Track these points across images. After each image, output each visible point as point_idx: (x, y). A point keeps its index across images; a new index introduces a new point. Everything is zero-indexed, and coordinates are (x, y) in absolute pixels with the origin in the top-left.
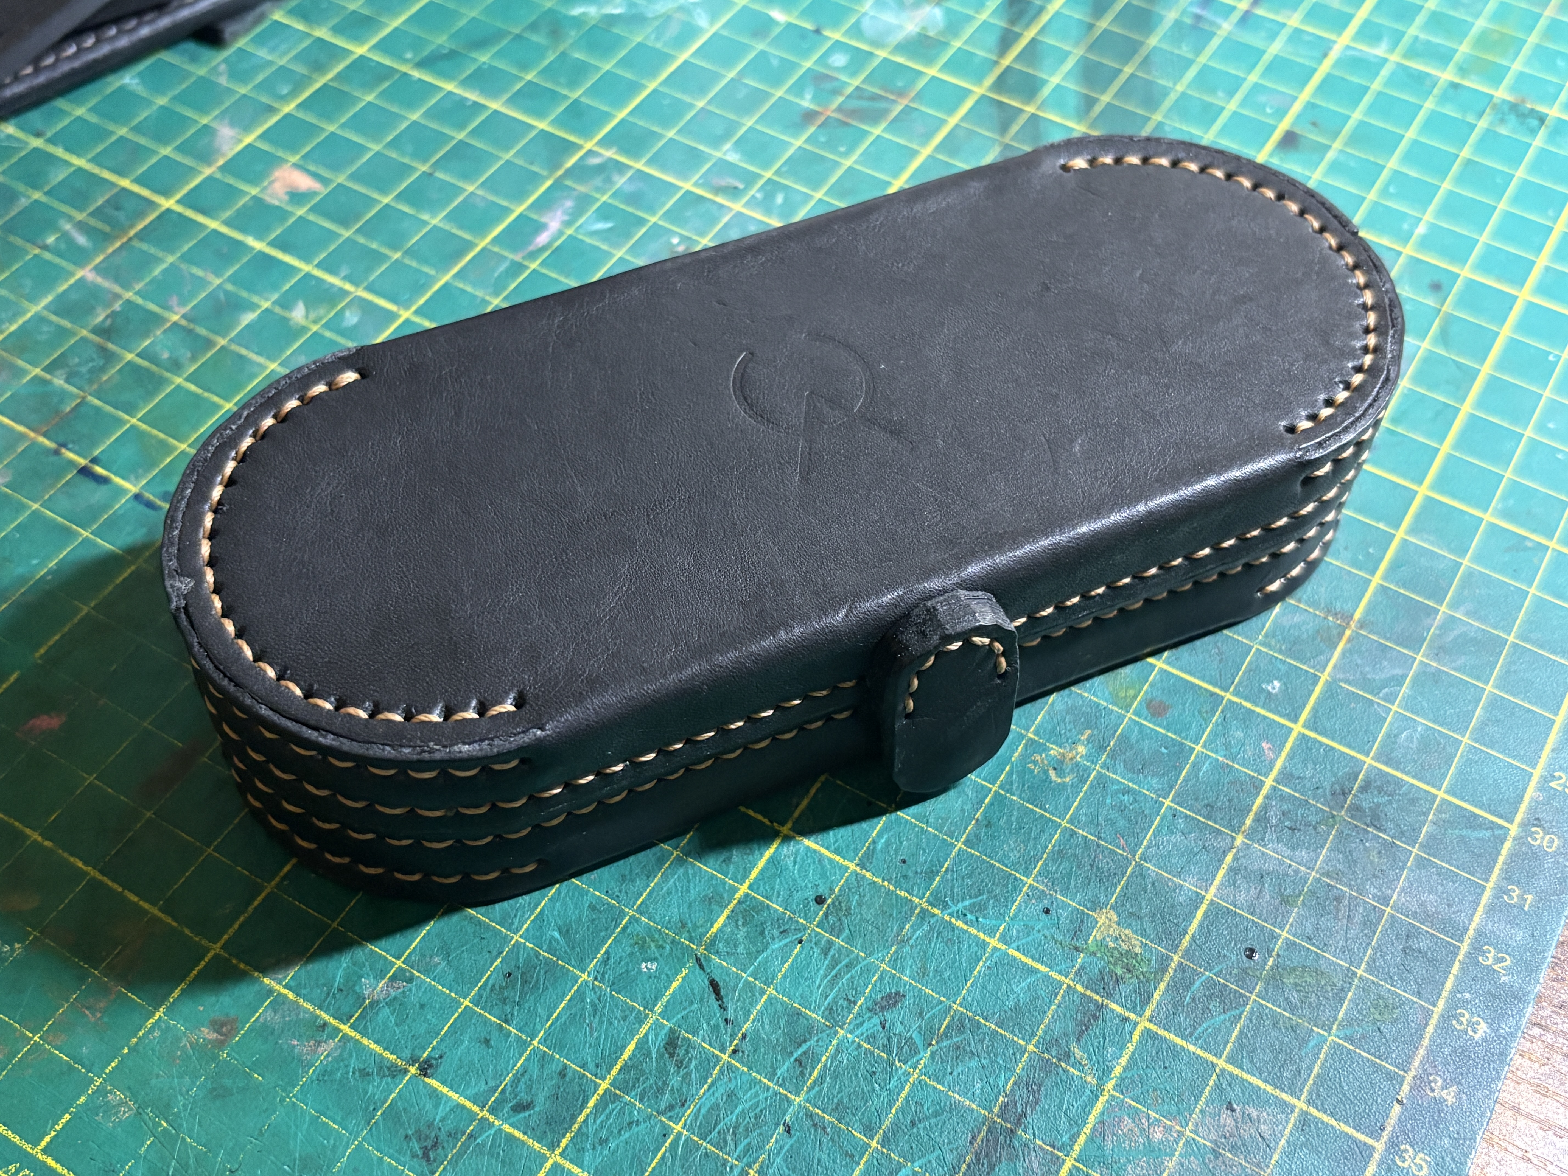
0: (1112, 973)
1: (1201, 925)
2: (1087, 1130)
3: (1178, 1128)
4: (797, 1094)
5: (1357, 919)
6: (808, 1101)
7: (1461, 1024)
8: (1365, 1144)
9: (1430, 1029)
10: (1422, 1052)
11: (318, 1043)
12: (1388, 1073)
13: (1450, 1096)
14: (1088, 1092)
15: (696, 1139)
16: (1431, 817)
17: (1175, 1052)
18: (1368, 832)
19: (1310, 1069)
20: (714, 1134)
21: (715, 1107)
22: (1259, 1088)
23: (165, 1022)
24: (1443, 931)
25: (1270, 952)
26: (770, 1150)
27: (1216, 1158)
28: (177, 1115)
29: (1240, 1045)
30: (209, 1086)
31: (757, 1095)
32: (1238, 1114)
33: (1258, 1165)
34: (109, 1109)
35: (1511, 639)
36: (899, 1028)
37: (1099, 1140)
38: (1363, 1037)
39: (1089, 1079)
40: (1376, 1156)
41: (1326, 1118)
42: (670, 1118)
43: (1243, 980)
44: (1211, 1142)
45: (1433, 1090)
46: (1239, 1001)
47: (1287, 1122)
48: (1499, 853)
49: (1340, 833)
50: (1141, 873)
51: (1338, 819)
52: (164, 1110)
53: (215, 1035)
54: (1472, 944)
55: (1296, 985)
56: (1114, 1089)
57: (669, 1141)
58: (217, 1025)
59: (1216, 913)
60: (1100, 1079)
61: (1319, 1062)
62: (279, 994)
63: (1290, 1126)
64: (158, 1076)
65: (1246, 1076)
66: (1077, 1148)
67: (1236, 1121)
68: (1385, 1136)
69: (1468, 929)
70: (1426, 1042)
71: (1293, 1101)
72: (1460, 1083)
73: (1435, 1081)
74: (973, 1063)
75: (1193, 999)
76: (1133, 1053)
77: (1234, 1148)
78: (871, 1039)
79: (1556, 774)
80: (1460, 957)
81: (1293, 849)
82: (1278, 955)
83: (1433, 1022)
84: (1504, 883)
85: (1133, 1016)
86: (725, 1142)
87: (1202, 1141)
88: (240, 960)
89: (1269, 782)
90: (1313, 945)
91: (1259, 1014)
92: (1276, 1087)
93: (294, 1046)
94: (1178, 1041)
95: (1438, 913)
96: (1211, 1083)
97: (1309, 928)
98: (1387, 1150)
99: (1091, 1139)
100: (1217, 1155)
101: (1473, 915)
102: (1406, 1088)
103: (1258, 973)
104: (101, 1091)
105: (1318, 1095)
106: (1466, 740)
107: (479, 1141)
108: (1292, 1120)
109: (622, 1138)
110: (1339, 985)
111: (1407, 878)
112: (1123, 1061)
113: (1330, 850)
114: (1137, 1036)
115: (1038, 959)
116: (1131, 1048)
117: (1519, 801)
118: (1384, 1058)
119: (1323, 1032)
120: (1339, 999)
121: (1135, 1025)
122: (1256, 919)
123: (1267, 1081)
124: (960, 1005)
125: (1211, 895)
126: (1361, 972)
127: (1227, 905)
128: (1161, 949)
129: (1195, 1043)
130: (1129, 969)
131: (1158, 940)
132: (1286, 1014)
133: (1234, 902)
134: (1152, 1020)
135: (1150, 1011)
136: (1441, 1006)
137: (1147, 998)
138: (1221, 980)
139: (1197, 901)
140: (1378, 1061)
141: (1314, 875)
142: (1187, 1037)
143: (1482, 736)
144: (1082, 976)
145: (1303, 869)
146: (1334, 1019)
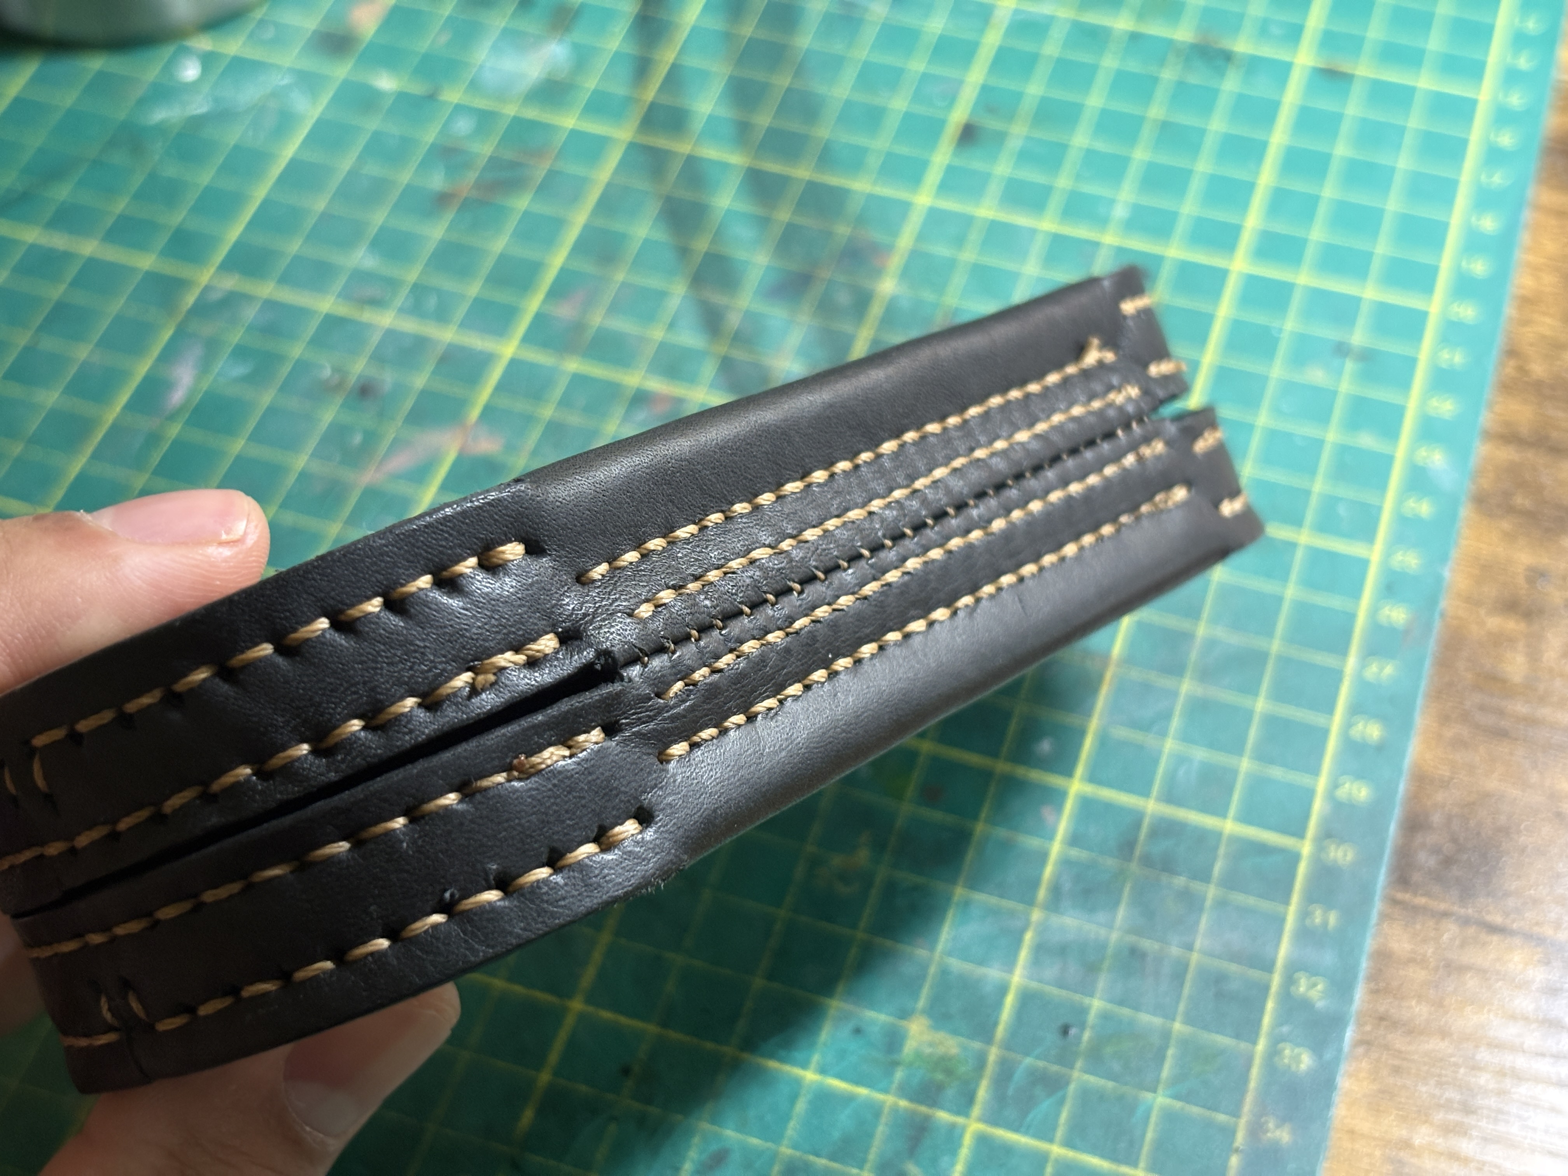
0: (932, 1080)
1: (1012, 1011)
5: (1165, 971)
7: (1284, 1058)
9: (1255, 1071)
10: (1250, 1096)
13: (1283, 1135)
16: (1221, 851)
17: (1008, 1147)
18: (1161, 880)
19: (1144, 1136)
22: (1096, 1166)
24: (1252, 966)
25: (1084, 1025)
29: (1071, 1127)
38: (1190, 1091)
43: (1064, 1058)
45: (1266, 1132)
46: (1062, 1081)
48: (1295, 876)
49: (1134, 886)
51: (1129, 873)
54: (1283, 974)
55: (1116, 1052)
61: (1151, 1128)
65: (1082, 1157)
69: (1276, 959)
70: (1253, 1084)
72: (1292, 1119)
73: (1267, 1122)
75: (1017, 1089)
76: (968, 1159)
79: (1341, 781)
80: (1273, 991)
81: (1091, 912)
82: (1093, 1025)
83: (1257, 1062)
84: (1305, 904)
85: (960, 1120)
89: (1056, 849)
92: (1113, 1162)
94: (1010, 1136)
95: (1244, 949)
96: (1049, 1171)
97: (1119, 991)
101: (1278, 946)
102: (1240, 1134)
103: (1076, 1049)
105: (1156, 1160)
110: (1157, 1046)
111: (1208, 920)
112: (961, 1166)
113: (1127, 905)
114: (968, 1140)
115: (858, 1082)
116: (965, 1152)
117: (1306, 816)
118: (1215, 1108)
119: (1149, 1096)
120: (1160, 1058)
121: (964, 1128)
122: (1064, 993)
123: (1103, 1156)
124: (788, 1147)
125: (1018, 978)
126: (1178, 1026)
127: (1034, 985)
128: (976, 1045)
129: (1026, 1133)
130: (949, 1072)
131: (972, 1036)
132: (1110, 1084)
133: (1040, 981)
134: (980, 1120)
135: (976, 1111)
136: (1261, 1046)
137: (970, 1099)
138: (1041, 1064)
139: (1003, 990)
140: (1207, 1113)
141: (1114, 936)
142: (1016, 1130)
143: (1261, 756)
144: (904, 1091)
145: (1103, 932)
146: (1157, 1081)
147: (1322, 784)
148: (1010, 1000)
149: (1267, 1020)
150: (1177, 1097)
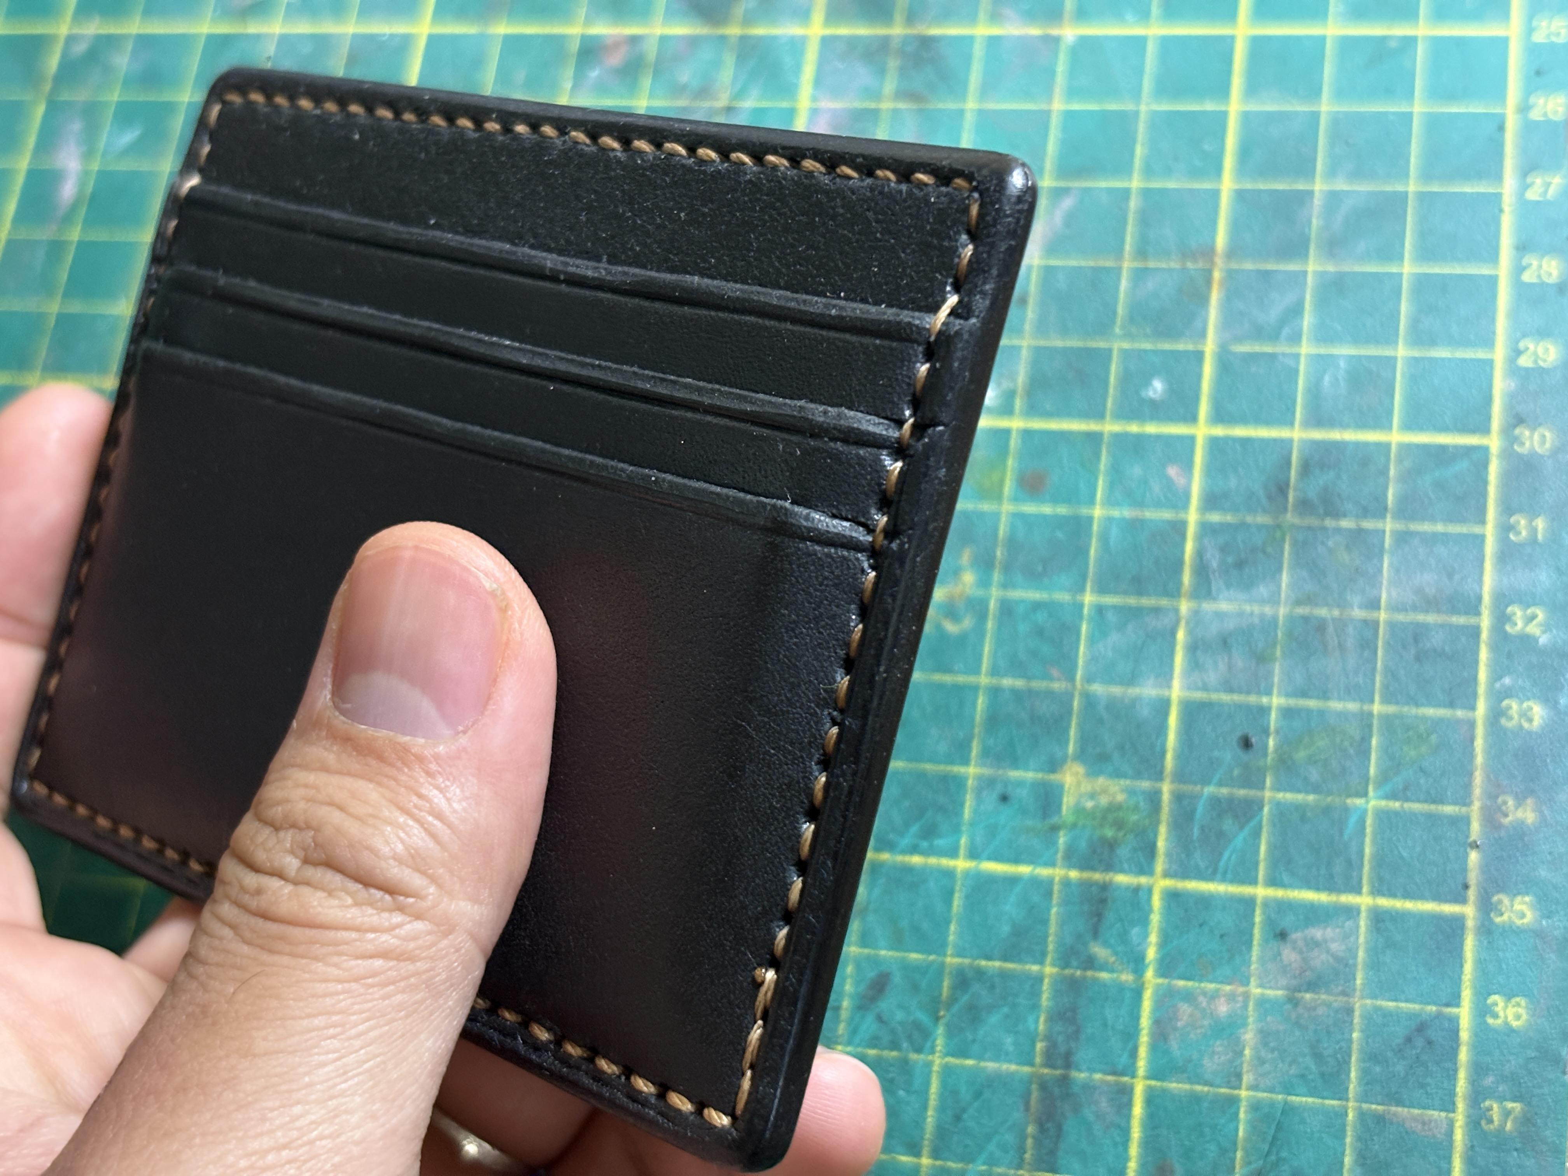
0: (1102, 839)
1: (1178, 734)
2: (1144, 1039)
3: (1241, 989)
7: (1510, 718)
8: (1452, 914)
9: (1479, 741)
10: (1479, 774)
12: (1449, 816)
13: (1527, 815)
14: (1129, 993)
16: (1392, 472)
17: (1205, 901)
18: (1326, 527)
19: (1361, 854)
22: (1313, 901)
24: (1455, 611)
25: (1266, 731)
27: (1296, 1006)
29: (1274, 861)
33: (1344, 993)
35: (1412, 187)
36: (899, 1016)
37: (1162, 1044)
38: (1406, 786)
39: (1124, 978)
40: (1470, 923)
41: (1398, 904)
43: (1249, 779)
44: (1282, 989)
45: (1506, 815)
46: (1253, 807)
47: (1358, 929)
48: (1486, 483)
49: (1295, 543)
50: (1090, 701)
51: (1286, 527)
54: (1492, 613)
55: (1309, 757)
56: (1156, 977)
59: (1189, 710)
60: (1135, 971)
61: (1368, 841)
63: (1363, 931)
65: (1293, 894)
66: (1141, 1063)
68: (1472, 894)
69: (1481, 596)
70: (1479, 759)
71: (1356, 900)
72: (1533, 793)
73: (1505, 803)
74: (994, 1018)
75: (1202, 830)
76: (1161, 924)
77: (1312, 986)
79: (1521, 345)
80: (1484, 635)
81: (1248, 589)
82: (1277, 730)
83: (1480, 731)
84: (1504, 519)
85: (1144, 880)
87: (1272, 993)
89: (1193, 517)
90: (1311, 698)
91: (1282, 812)
92: (1331, 892)
94: (1204, 886)
95: (1440, 592)
96: (1258, 920)
97: (1299, 680)
98: (1479, 910)
99: (1152, 1046)
100: (1295, 1002)
101: (1481, 576)
102: (1475, 825)
103: (1263, 763)
105: (1382, 880)
106: (1402, 351)
108: (1363, 924)
110: (1358, 736)
111: (1391, 564)
112: (1153, 938)
113: (1291, 571)
114: (1156, 902)
115: (1016, 861)
116: (1155, 919)
117: (1488, 400)
118: (1438, 800)
119: (1359, 802)
120: (1364, 753)
121: (1150, 890)
122: (1236, 697)
123: (1318, 889)
124: (952, 956)
125: (1177, 691)
126: (1377, 708)
127: (1199, 695)
128: (1145, 785)
129: (1223, 880)
130: (1119, 825)
131: (1138, 775)
132: (1311, 798)
133: (1205, 688)
134: (1167, 875)
135: (1160, 865)
136: (1482, 708)
137: (1151, 851)
138: (1224, 791)
139: (1163, 706)
140: (1433, 807)
141: (1282, 611)
142: (1210, 878)
143: (1418, 337)
144: (1071, 858)
145: (1268, 610)
146: (1366, 780)
147: (1499, 354)
148: (1173, 720)
149: (1483, 675)
150: (1393, 796)
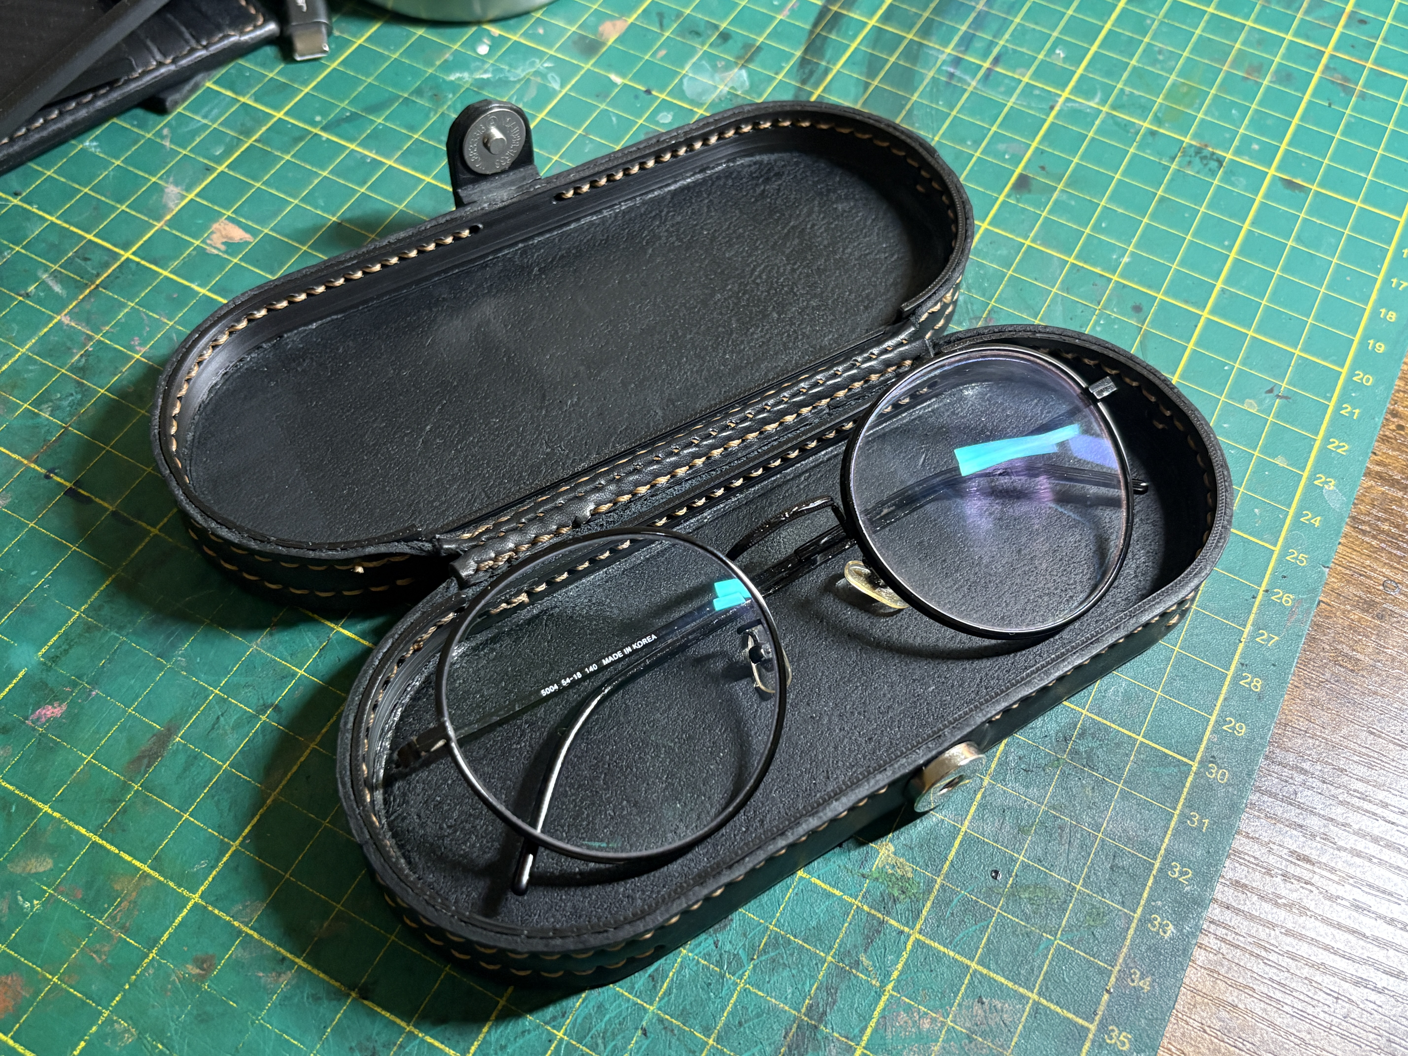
0: (890, 895)
1: (957, 853)
2: (873, 1023)
3: (941, 1019)
4: (651, 1004)
5: (1076, 843)
6: (659, 1009)
7: (1154, 926)
8: (1082, 1026)
9: (1131, 931)
10: (1125, 950)
11: (279, 975)
12: (1099, 968)
13: (1145, 985)
14: (873, 993)
15: (574, 1043)
16: (1132, 758)
17: (939, 957)
18: (1084, 771)
19: (1040, 968)
20: (588, 1038)
21: (588, 1017)
22: (1003, 984)
23: (158, 961)
24: (1141, 851)
25: (1010, 873)
26: (631, 1050)
27: (970, 1042)
28: (170, 1038)
29: (988, 951)
30: (195, 1012)
31: (620, 1005)
32: (986, 1006)
33: (1002, 1046)
34: (116, 1036)
36: (728, 947)
37: (881, 1031)
38: (1081, 940)
39: (874, 982)
40: (1091, 1036)
41: (1053, 1007)
42: (554, 1027)
43: (990, 896)
44: (966, 1028)
45: (1133, 981)
46: (988, 914)
47: (1024, 1011)
48: (1184, 786)
49: (1063, 773)
51: (1061, 761)
52: (160, 1035)
53: (198, 971)
54: (1162, 861)
55: (1030, 899)
56: (893, 990)
57: (554, 1045)
58: (199, 962)
59: (969, 841)
60: (882, 982)
61: (1047, 962)
62: (247, 934)
63: (1026, 1014)
64: (153, 1006)
65: (992, 975)
66: (865, 1038)
67: (985, 1012)
68: (1097, 1018)
69: (1160, 849)
70: (1128, 942)
71: (1030, 994)
72: (1153, 975)
73: (1135, 973)
74: (785, 973)
75: (952, 914)
76: (907, 960)
77: (984, 1034)
78: (707, 956)
79: (1228, 719)
80: (1154, 872)
81: (1027, 787)
82: (1016, 875)
83: (1134, 925)
84: (1187, 811)
85: (906, 929)
86: (597, 1045)
87: (959, 1028)
88: (215, 907)
90: (1043, 866)
91: (1002, 925)
92: (1015, 983)
93: (260, 977)
94: (941, 948)
95: (1138, 836)
96: (966, 982)
97: (1040, 852)
98: (1099, 1030)
99: (875, 1031)
100: (971, 1040)
101: (1164, 838)
102: (1113, 979)
103: (1001, 890)
104: (109, 1021)
105: (1047, 988)
106: (1159, 693)
107: (407, 1050)
108: (1027, 1009)
109: (517, 1045)
110: (1062, 899)
111: (1114, 808)
112: (900, 966)
113: (1056, 787)
114: (910, 945)
115: (834, 886)
116: (905, 955)
117: (1199, 741)
118: (1096, 956)
119: (1050, 937)
120: (1063, 910)
121: (908, 937)
122: (999, 846)
123: (1008, 978)
124: (775, 925)
125: (965, 828)
126: (1079, 887)
127: (977, 835)
128: (928, 874)
129: (954, 949)
130: (904, 890)
131: (926, 866)
132: (1023, 923)
133: (983, 833)
134: (921, 932)
135: (919, 925)
136: (1139, 912)
137: (916, 915)
138: (973, 897)
139: (955, 832)
140: (1092, 959)
141: (1043, 808)
142: (947, 945)
143: (1172, 689)
144: (868, 898)
145: (1035, 804)
146: (1059, 926)
147: (1213, 719)
148: (957, 842)
149: (1145, 895)
150: (1071, 942)
